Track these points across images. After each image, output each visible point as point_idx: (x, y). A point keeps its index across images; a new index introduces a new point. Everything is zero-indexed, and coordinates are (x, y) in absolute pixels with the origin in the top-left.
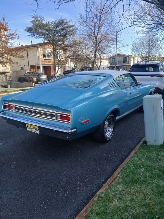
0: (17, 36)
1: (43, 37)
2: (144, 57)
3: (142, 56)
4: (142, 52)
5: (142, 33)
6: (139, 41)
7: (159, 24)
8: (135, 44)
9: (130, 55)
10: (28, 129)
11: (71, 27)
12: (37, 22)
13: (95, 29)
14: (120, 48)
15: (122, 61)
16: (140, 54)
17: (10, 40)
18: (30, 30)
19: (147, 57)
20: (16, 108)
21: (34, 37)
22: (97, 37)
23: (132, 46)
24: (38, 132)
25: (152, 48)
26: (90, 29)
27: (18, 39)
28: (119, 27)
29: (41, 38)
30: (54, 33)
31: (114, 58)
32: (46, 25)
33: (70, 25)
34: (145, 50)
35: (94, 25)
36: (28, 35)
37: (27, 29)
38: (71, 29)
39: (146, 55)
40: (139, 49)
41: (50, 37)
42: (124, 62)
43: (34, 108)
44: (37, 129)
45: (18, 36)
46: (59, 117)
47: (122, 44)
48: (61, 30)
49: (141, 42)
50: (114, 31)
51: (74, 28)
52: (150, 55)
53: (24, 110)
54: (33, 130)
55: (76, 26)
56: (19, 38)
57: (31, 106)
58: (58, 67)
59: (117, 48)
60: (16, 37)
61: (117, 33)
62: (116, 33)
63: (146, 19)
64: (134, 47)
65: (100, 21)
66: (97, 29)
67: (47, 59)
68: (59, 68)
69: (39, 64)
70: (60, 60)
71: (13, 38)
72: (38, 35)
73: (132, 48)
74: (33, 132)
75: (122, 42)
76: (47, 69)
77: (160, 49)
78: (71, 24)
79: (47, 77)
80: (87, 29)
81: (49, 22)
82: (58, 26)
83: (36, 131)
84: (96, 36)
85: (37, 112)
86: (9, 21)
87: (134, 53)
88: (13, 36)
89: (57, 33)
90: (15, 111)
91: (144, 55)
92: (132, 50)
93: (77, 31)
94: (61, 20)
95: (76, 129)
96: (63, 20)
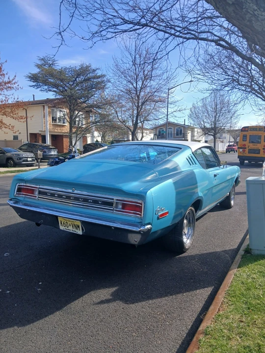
0: (16, 85)
1: (55, 89)
2: (207, 129)
3: (205, 126)
4: (205, 120)
5: (208, 92)
6: (201, 105)
7: (234, 80)
8: (195, 108)
9: (186, 124)
10: (62, 228)
11: (99, 77)
12: (46, 67)
13: (136, 83)
14: (174, 113)
15: (174, 134)
16: (202, 123)
17: (5, 90)
18: (34, 78)
19: (212, 129)
20: (40, 193)
21: (39, 89)
22: (139, 95)
23: (189, 111)
24: (80, 232)
25: (219, 116)
26: (130, 82)
27: (18, 89)
28: (173, 81)
29: (51, 92)
30: (73, 85)
31: (161, 128)
32: (61, 72)
33: (98, 75)
34: (209, 118)
35: (135, 76)
36: (30, 86)
37: (30, 76)
38: (99, 80)
39: (211, 125)
40: (200, 116)
41: (66, 90)
42: (177, 135)
43: (76, 192)
44: (79, 227)
45: (18, 86)
46: (120, 206)
47: (177, 107)
48: (84, 80)
49: (203, 107)
50: (165, 87)
51: (105, 79)
52: (217, 125)
53: (56, 195)
54: (71, 229)
55: (108, 76)
56: (20, 89)
57: (70, 189)
58: (77, 137)
59: (169, 113)
60: (15, 87)
61: (169, 90)
62: (167, 91)
63: (215, 72)
64: (192, 112)
65: (144, 71)
66: (140, 83)
67: (58, 124)
68: (78, 139)
69: (45, 131)
70: (80, 127)
71: (9, 87)
72: (46, 87)
73: (190, 114)
74: (71, 231)
75: (177, 104)
76: (57, 139)
77: (231, 117)
78: (99, 73)
79: (58, 152)
80: (125, 82)
81: (66, 68)
82: (78, 75)
83: (77, 231)
84: (138, 93)
85: (81, 198)
86: (6, 62)
87: (192, 122)
88: (9, 85)
89: (77, 85)
90: (39, 197)
91: (208, 126)
92: (190, 116)
93: (109, 84)
94: (85, 66)
95: (151, 225)
96: (87, 67)
